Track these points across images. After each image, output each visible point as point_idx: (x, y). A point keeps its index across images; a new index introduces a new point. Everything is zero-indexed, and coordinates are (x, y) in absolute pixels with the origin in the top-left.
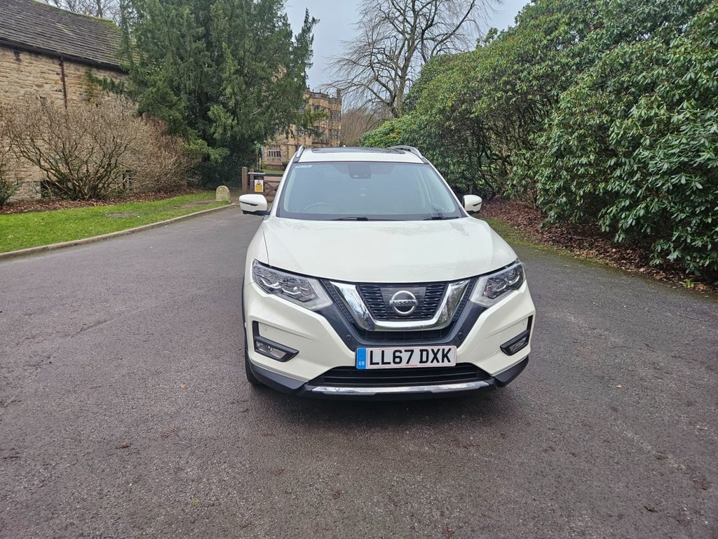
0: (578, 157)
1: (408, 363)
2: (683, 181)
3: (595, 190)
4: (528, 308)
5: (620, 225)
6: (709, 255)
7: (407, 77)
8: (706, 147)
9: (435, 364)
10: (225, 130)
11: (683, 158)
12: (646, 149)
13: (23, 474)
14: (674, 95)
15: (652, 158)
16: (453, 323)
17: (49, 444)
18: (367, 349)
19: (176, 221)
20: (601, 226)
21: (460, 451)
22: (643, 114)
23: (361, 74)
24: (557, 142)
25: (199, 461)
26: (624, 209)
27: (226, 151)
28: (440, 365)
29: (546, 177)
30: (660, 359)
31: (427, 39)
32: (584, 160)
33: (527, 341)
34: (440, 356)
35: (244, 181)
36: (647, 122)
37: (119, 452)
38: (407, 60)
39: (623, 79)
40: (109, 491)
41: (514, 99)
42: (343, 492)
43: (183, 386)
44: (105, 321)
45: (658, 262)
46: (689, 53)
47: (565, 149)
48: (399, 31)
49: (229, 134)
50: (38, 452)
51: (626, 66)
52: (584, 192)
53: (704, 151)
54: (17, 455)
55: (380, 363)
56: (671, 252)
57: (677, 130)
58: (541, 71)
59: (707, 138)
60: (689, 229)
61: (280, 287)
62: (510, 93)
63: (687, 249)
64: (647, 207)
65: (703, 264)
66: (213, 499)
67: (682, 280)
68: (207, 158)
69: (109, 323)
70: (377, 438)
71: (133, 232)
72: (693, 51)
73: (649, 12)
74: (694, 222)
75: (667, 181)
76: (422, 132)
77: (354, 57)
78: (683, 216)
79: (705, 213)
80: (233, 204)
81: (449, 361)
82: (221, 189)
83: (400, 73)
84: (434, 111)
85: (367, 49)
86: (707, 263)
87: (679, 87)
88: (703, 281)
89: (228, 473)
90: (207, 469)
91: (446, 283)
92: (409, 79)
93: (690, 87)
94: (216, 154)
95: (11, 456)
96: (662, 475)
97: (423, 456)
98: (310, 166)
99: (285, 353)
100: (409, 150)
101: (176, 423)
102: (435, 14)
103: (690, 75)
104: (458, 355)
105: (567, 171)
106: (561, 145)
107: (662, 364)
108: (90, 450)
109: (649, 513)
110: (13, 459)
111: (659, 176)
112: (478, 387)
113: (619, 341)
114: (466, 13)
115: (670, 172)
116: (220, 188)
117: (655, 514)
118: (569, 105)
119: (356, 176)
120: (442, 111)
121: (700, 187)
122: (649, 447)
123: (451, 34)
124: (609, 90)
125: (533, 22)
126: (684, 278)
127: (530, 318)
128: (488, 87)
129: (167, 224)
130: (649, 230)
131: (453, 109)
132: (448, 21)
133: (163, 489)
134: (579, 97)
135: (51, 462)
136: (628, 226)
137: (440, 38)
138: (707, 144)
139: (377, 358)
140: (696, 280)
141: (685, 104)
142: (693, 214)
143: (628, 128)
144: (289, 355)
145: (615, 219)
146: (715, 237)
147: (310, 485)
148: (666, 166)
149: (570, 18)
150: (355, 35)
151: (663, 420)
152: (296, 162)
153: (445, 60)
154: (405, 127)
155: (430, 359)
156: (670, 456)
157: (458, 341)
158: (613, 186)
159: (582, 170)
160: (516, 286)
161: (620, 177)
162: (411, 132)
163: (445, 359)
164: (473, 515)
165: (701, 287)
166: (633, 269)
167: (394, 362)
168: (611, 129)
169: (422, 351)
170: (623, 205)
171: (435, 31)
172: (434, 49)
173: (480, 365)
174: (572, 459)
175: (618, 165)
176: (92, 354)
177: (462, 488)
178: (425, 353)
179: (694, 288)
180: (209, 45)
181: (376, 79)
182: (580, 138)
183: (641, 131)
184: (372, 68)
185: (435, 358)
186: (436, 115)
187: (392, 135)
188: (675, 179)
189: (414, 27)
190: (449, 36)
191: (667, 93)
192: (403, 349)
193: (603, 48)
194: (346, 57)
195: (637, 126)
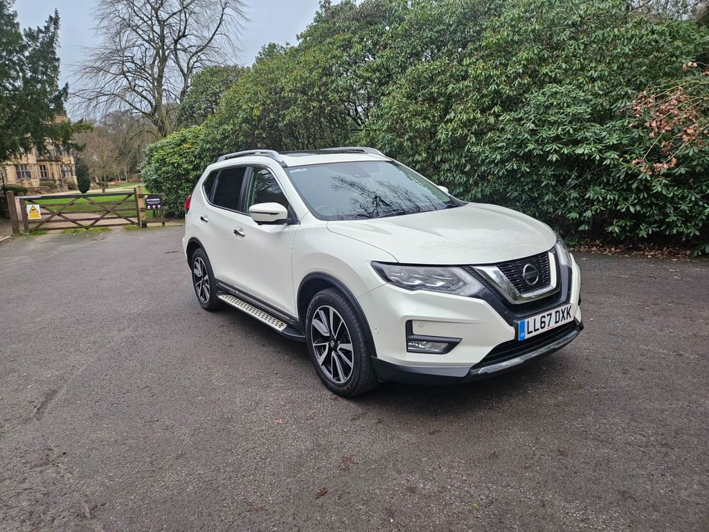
0: (411, 155)
1: (548, 325)
2: (515, 167)
7: (163, 87)
8: (529, 140)
9: (563, 322)
11: (511, 150)
12: (473, 145)
14: (485, 102)
18: (525, 320)
22: (464, 117)
24: (388, 144)
25: (417, 475)
28: (567, 321)
31: (179, 49)
32: (417, 158)
34: (565, 314)
36: (468, 124)
37: (326, 500)
38: (161, 71)
39: (433, 90)
41: (329, 108)
48: (144, 40)
51: (431, 80)
53: (528, 143)
55: (533, 331)
59: (526, 133)
60: (518, 204)
62: (324, 103)
66: (483, 497)
70: (517, 403)
72: (489, 68)
73: (430, 37)
74: (524, 197)
75: (502, 168)
78: (516, 194)
81: (570, 317)
83: (156, 84)
84: (238, 120)
87: (485, 96)
89: (457, 473)
91: (547, 252)
92: (165, 90)
93: (492, 96)
99: (446, 345)
102: (186, 25)
103: (493, 87)
106: (392, 146)
112: (574, 336)
114: (216, 26)
115: (503, 162)
121: (528, 170)
122: (665, 351)
123: (205, 47)
124: (420, 99)
125: (328, 40)
128: (301, 97)
137: (194, 50)
138: (529, 138)
139: (531, 327)
143: (454, 130)
146: (540, 207)
148: (499, 157)
152: (285, 167)
153: (214, 72)
155: (561, 319)
157: (568, 299)
161: (449, 170)
167: (542, 328)
168: (439, 131)
169: (556, 312)
170: (458, 191)
171: (184, 41)
172: (190, 59)
173: (577, 317)
175: (445, 160)
178: (558, 314)
181: (132, 88)
182: (410, 139)
183: (466, 131)
184: (126, 77)
185: (563, 316)
186: (241, 124)
187: (185, 145)
188: (509, 166)
189: (162, 37)
190: (201, 49)
191: (478, 101)
192: (545, 314)
193: (401, 65)
194: (91, 64)
195: (461, 128)
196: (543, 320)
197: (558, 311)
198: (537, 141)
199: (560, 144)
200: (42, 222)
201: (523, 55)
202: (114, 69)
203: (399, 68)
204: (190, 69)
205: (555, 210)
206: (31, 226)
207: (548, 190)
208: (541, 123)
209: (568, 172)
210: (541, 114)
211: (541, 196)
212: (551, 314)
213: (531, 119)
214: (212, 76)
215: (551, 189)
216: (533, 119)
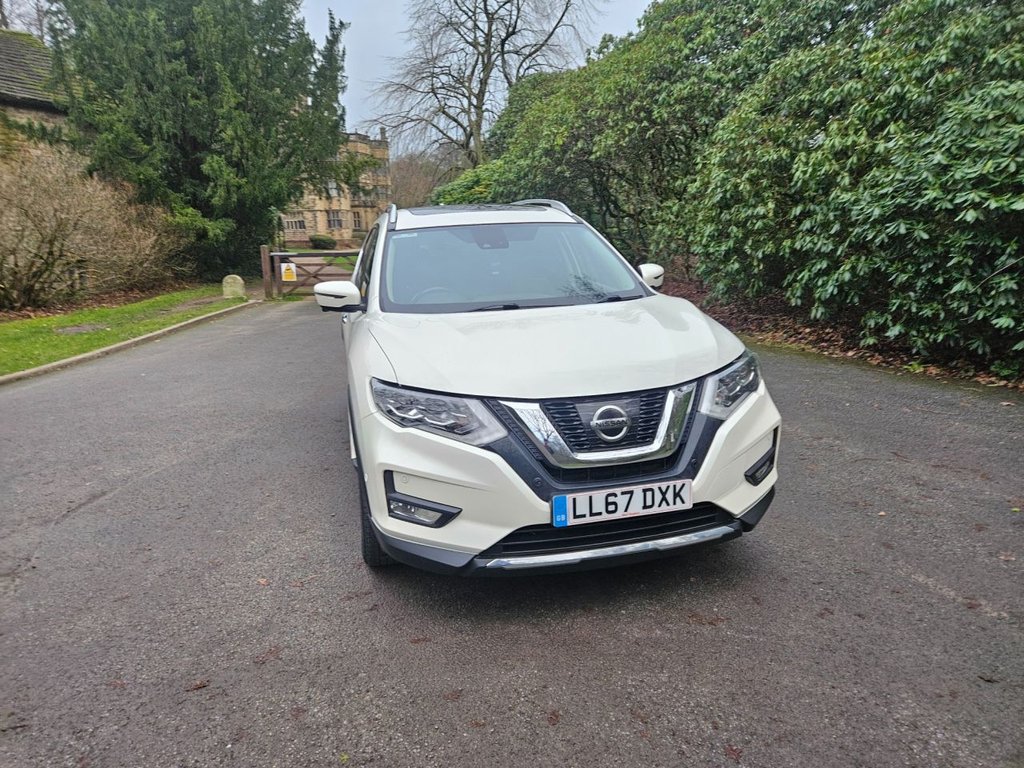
0: (752, 206)
1: (626, 510)
2: (903, 230)
3: (778, 251)
4: (772, 417)
5: (817, 296)
6: (940, 327)
7: (484, 107)
8: (930, 183)
9: (665, 509)
10: (228, 192)
11: (899, 200)
12: (845, 190)
13: (43, 751)
14: (876, 116)
15: (856, 202)
16: (682, 446)
17: (73, 697)
18: (568, 496)
19: (170, 332)
20: (789, 299)
21: (707, 630)
22: (837, 144)
23: (420, 103)
24: (721, 187)
25: (327, 695)
26: (821, 273)
27: (230, 224)
28: (672, 508)
29: (709, 236)
30: (919, 471)
31: (509, 52)
32: (761, 210)
33: (772, 462)
34: (670, 496)
35: (266, 266)
36: (841, 154)
37: (194, 696)
38: (484, 83)
39: (802, 97)
40: (197, 761)
41: (652, 131)
42: (561, 712)
43: (263, 581)
44: (104, 493)
45: (871, 341)
46: (889, 59)
47: (732, 196)
48: (467, 42)
49: (234, 198)
50: (57, 714)
51: (804, 80)
52: (763, 252)
53: (926, 189)
54: (23, 723)
55: (588, 515)
56: (889, 328)
57: (885, 161)
58: (686, 91)
59: (928, 170)
60: (912, 294)
61: (420, 416)
62: (645, 123)
63: (912, 321)
64: (853, 269)
65: (935, 340)
66: (369, 749)
67: (906, 363)
68: (202, 234)
69: (111, 495)
70: (583, 626)
71: (107, 353)
72: (894, 56)
73: (824, 8)
74: (919, 284)
75: (880, 231)
76: (522, 182)
77: (407, 81)
78: (903, 277)
79: (933, 271)
80: (251, 301)
81: (683, 502)
82: (229, 281)
83: (474, 101)
84: (538, 152)
85: (426, 68)
86: (941, 337)
87: (880, 105)
88: (934, 362)
89: (378, 706)
90: (343, 704)
91: (665, 390)
92: (487, 110)
93: (895, 104)
94: (215, 228)
95: (13, 725)
96: (984, 629)
97: (656, 643)
98: (415, 235)
99: (439, 515)
100: (549, 206)
101: (271, 639)
102: (518, 18)
103: (894, 89)
104: (695, 491)
105: (738, 227)
106: (726, 191)
107: (925, 478)
108: (145, 699)
109: (988, 685)
110: (19, 730)
111: (868, 226)
112: (720, 535)
113: (859, 452)
114: (559, 16)
115: (883, 220)
116: (228, 279)
117: (996, 685)
118: (733, 136)
119: (486, 246)
120: (548, 153)
121: (926, 236)
122: (952, 593)
123: (542, 45)
124: (783, 112)
125: (666, 25)
126: (909, 361)
127: (776, 431)
128: (614, 116)
129: (158, 337)
130: (856, 300)
131: (565, 149)
132: (537, 27)
133: (285, 746)
134: (745, 125)
135: (85, 727)
136: (828, 296)
137: (527, 51)
138: (930, 179)
139: (583, 509)
140: (925, 362)
141: (892, 127)
142: (918, 274)
143: (820, 164)
144: (446, 517)
145: (808, 290)
146: (948, 302)
147: (510, 709)
148: (877, 212)
149: (716, 18)
150: (407, 48)
151: (955, 554)
152: (391, 230)
153: (540, 81)
154: (496, 176)
155: (657, 502)
156: (983, 602)
157: (692, 471)
158: (803, 243)
159: (759, 224)
160: (752, 387)
161: (810, 231)
162: (505, 184)
163: (678, 499)
164: (758, 721)
165: (933, 370)
166: (838, 354)
167: (608, 512)
168: (795, 166)
169: (645, 491)
170: (819, 267)
171: (518, 41)
172: (521, 65)
173: (722, 503)
174: (861, 622)
175: (806, 214)
176: (98, 547)
177: (728, 683)
178: (649, 494)
179: (925, 372)
180: (193, 67)
181: (442, 110)
182: (752, 180)
183: (836, 167)
184: (435, 94)
185: (664, 499)
186: (541, 157)
187: (477, 189)
188: (891, 229)
189: (488, 36)
190: (539, 48)
191: (866, 113)
192: (618, 491)
193: (767, 57)
194: (396, 80)
195: (830, 161)
196: (611, 499)
197: (652, 490)
198: (944, 187)
199: (984, 190)
200: (295, 285)
201: (955, 29)
202: (424, 86)
203: (763, 62)
204: (519, 79)
205: (973, 310)
206: (286, 290)
207: (962, 274)
208: (961, 152)
209: (999, 243)
210: (965, 137)
211: (948, 284)
212: (631, 493)
213: (944, 146)
214: (534, 89)
215: (967, 272)
216: (948, 145)
